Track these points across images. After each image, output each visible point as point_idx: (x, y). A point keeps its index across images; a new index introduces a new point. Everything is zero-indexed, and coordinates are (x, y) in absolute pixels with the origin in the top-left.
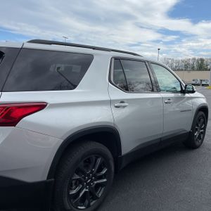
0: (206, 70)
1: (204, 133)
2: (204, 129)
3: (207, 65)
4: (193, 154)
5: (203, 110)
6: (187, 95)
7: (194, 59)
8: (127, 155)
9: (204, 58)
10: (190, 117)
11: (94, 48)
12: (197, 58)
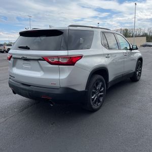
0: (130, 37)
1: (140, 73)
2: (141, 70)
3: (130, 33)
4: (136, 84)
5: (140, 59)
6: (133, 51)
7: (121, 29)
8: (111, 81)
9: (128, 28)
10: (134, 64)
11: (92, 27)
12: (123, 28)
